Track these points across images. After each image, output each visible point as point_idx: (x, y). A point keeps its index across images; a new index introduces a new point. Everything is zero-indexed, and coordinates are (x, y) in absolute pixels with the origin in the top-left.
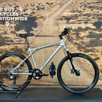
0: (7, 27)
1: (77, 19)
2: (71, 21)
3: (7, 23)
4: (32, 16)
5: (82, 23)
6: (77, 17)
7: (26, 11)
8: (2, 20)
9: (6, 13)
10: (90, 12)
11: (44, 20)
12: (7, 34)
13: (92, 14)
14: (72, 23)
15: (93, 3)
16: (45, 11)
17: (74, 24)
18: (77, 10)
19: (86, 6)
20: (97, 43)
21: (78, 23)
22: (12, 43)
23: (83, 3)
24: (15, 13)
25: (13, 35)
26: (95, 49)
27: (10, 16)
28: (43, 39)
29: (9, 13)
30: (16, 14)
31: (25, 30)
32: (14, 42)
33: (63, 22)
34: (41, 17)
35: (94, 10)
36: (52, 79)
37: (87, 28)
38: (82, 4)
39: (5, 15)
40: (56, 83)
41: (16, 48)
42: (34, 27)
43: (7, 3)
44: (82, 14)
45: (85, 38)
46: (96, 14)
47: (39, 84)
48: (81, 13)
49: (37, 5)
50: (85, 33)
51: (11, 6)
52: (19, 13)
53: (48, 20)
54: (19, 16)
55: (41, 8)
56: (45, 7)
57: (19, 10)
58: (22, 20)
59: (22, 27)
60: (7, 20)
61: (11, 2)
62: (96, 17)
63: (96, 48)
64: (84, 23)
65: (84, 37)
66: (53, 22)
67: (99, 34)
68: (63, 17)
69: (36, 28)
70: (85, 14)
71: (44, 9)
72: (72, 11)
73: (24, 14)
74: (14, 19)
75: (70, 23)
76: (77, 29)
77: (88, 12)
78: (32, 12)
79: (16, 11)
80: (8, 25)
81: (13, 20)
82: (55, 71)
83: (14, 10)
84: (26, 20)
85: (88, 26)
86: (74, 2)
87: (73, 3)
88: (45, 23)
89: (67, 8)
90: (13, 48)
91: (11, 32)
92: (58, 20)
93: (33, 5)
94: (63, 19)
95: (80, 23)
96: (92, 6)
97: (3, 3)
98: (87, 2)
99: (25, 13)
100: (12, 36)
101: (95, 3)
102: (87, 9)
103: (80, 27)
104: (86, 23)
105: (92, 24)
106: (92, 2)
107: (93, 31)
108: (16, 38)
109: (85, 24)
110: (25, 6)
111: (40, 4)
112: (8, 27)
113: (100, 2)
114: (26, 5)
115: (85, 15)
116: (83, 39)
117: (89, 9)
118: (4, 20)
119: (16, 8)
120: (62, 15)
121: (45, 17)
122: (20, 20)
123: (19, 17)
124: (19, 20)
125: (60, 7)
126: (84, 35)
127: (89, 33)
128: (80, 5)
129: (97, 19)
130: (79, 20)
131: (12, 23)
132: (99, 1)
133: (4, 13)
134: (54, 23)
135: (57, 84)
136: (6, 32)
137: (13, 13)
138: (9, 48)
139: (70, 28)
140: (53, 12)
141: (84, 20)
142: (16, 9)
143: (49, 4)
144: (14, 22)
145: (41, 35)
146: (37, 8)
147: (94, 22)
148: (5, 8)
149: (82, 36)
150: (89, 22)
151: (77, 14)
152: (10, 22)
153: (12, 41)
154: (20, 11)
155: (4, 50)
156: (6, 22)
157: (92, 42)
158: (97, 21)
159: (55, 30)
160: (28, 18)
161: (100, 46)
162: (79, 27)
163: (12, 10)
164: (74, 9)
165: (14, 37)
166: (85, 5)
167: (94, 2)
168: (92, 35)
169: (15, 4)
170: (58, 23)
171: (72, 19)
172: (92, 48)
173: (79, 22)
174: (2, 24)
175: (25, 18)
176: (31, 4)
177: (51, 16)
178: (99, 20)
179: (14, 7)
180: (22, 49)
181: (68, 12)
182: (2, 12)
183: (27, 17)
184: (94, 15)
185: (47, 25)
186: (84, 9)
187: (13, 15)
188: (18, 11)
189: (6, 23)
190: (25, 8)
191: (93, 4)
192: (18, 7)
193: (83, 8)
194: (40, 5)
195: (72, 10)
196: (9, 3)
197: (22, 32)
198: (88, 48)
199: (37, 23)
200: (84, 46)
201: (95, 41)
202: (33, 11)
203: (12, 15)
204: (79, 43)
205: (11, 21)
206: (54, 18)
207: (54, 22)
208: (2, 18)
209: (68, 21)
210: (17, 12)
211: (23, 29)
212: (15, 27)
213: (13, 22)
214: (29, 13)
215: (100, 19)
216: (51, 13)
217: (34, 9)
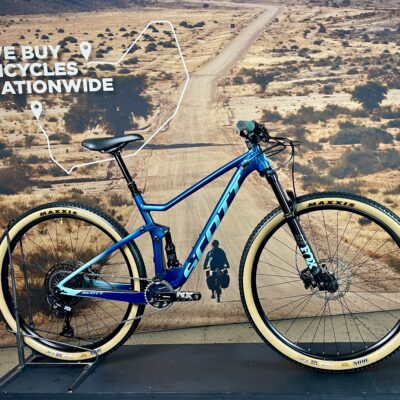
0: (35, 118)
1: (295, 77)
2: (274, 86)
3: (33, 102)
4: (129, 72)
5: (312, 91)
6: (296, 69)
7: (104, 55)
8: (14, 92)
9: (27, 65)
10: (337, 50)
11: (177, 86)
12: (37, 144)
13: (347, 58)
14: (277, 92)
15: (348, 18)
16: (178, 53)
17: (284, 97)
18: (293, 44)
19: (323, 30)
20: (370, 160)
21: (299, 94)
22: (60, 178)
23: (312, 19)
24: (63, 64)
25: (62, 148)
26: (363, 183)
27: (42, 78)
28: (174, 156)
29: (38, 65)
30: (66, 67)
31: (105, 128)
32: (66, 175)
33: (244, 93)
34: (163, 75)
35: (354, 43)
36: (219, 301)
37: (333, 111)
38: (311, 25)
39: (24, 74)
40: (232, 315)
41: (73, 197)
42: (138, 115)
43: (31, 27)
44: (312, 61)
45: (326, 146)
46: (361, 59)
47: (172, 323)
48: (309, 57)
49: (146, 31)
50: (324, 126)
51: (44, 37)
52: (80, 64)
53: (191, 85)
54: (80, 74)
55: (161, 44)
56: (174, 40)
57: (79, 53)
58: (92, 89)
59: (95, 115)
60: (34, 93)
61: (45, 23)
62: (360, 69)
63: (369, 178)
64: (320, 93)
65: (323, 140)
66: (209, 94)
67: (377, 130)
68: (245, 72)
69: (146, 118)
70: (322, 60)
71: (174, 46)
72: (274, 51)
73: (99, 66)
74: (62, 86)
75: (270, 95)
76: (295, 113)
77: (333, 53)
78: (126, 59)
79: (66, 56)
80: (37, 113)
81: (59, 89)
82: (226, 272)
83: (59, 55)
84: (105, 89)
85: (335, 104)
86: (281, 18)
87: (277, 20)
88: (179, 97)
89: (258, 38)
90: (62, 196)
91: (52, 138)
92: (227, 84)
93: (129, 31)
94: (246, 78)
95: (307, 93)
96: (346, 29)
97: (12, 27)
98: (327, 16)
99: (102, 63)
100: (56, 151)
101: (356, 17)
102: (327, 40)
103: (306, 106)
104: (328, 91)
105: (347, 94)
106: (345, 14)
107: (355, 121)
108: (72, 161)
109: (323, 95)
110: (101, 35)
111: (157, 27)
112: (38, 117)
113: (373, 14)
114: (103, 32)
115: (323, 63)
116: (320, 148)
117: (336, 39)
118: (20, 92)
119: (66, 47)
120: (240, 67)
121: (179, 75)
122: (85, 90)
123: (79, 81)
124: (81, 90)
125: (230, 35)
126: (322, 136)
127: (342, 125)
128: (303, 26)
129: (366, 76)
130: (302, 80)
131: (56, 104)
132: (368, 11)
133: (19, 65)
134: (212, 96)
135: (236, 321)
136: (32, 138)
137: (57, 65)
138: (48, 198)
139: (273, 110)
140: (207, 57)
141: (318, 81)
142: (68, 51)
143: (190, 27)
144: (63, 99)
145: (166, 144)
146: (147, 44)
147: (357, 88)
148: (23, 48)
149: (317, 140)
150: (338, 87)
151: (292, 59)
152: (47, 99)
153: (57, 172)
154: (81, 56)
155: (28, 205)
156: (29, 102)
157: (351, 158)
158: (365, 83)
159: (217, 122)
160: (116, 82)
161: (380, 170)
162: (303, 107)
163: (50, 54)
164: (281, 43)
165: (67, 155)
166: (320, 25)
167: (351, 14)
168: (350, 135)
169: (61, 31)
170: (227, 95)
171: (278, 80)
172: (353, 180)
173: (301, 90)
174: (15, 108)
175: (104, 80)
176: (123, 30)
177: (200, 72)
178: (372, 80)
179: (58, 41)
180: (98, 200)
181: (260, 55)
182: (11, 61)
183: (111, 80)
184: (355, 60)
185: (187, 105)
186: (318, 43)
187: (58, 74)
188: (76, 56)
189: (29, 105)
190: (102, 45)
191: (350, 23)
192: (74, 41)
193: (315, 39)
194: (155, 31)
195: (277, 48)
196: (37, 27)
197: (96, 133)
198: (340, 181)
199: (149, 98)
200: (325, 173)
201: (363, 155)
202: (132, 56)
203: (52, 74)
204: (307, 163)
205: (50, 97)
206: (213, 77)
207: (212, 92)
208: (15, 87)
209: (264, 88)
210: (71, 60)
211: (99, 122)
212: (66, 117)
213: (57, 100)
214: (116, 64)
215: (376, 76)
216: (199, 60)
217: (136, 48)
